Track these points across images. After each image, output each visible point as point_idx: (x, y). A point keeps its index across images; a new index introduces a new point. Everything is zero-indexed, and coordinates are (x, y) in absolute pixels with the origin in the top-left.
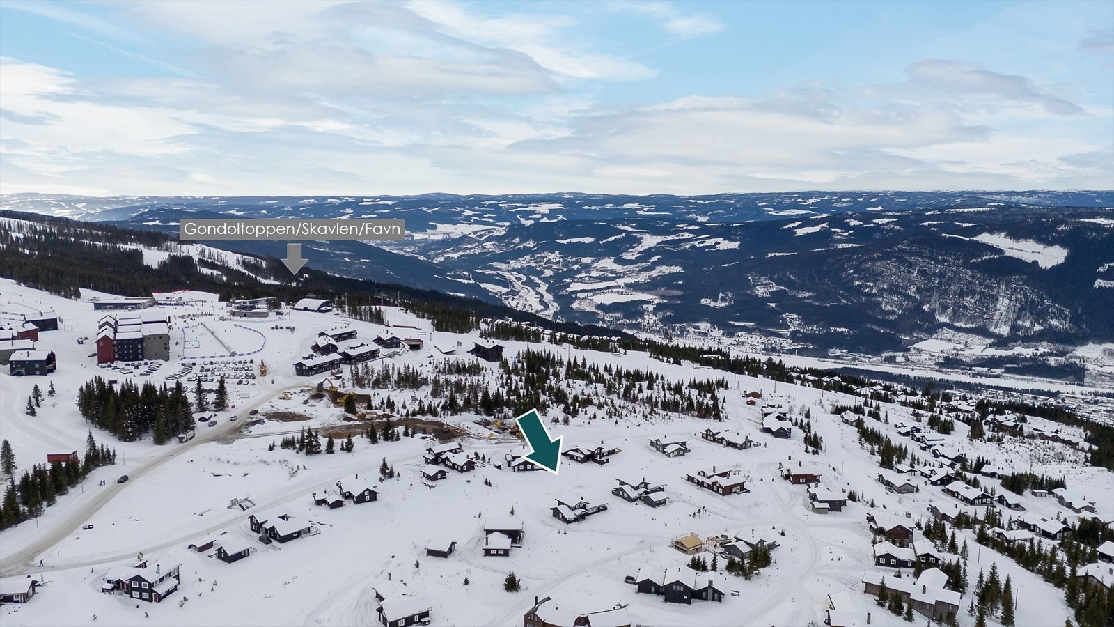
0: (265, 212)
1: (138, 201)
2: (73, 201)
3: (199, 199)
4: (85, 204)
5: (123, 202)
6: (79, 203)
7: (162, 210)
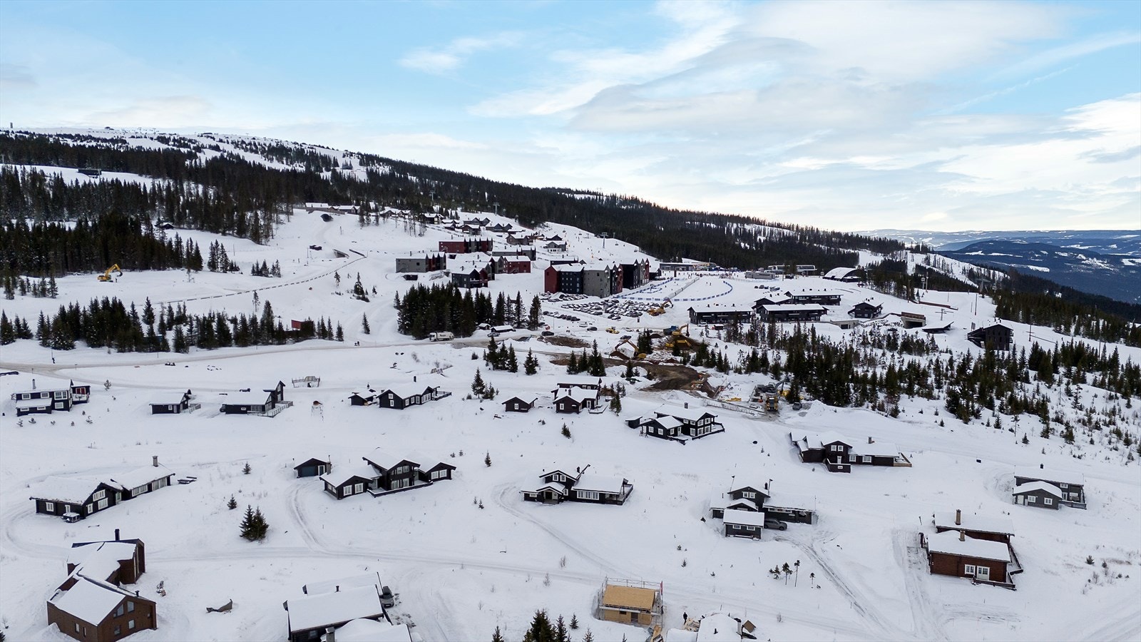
0: (1115, 246)
1: (980, 236)
2: (921, 236)
3: (1044, 233)
4: (931, 239)
5: (966, 236)
6: (926, 238)
7: (992, 241)
